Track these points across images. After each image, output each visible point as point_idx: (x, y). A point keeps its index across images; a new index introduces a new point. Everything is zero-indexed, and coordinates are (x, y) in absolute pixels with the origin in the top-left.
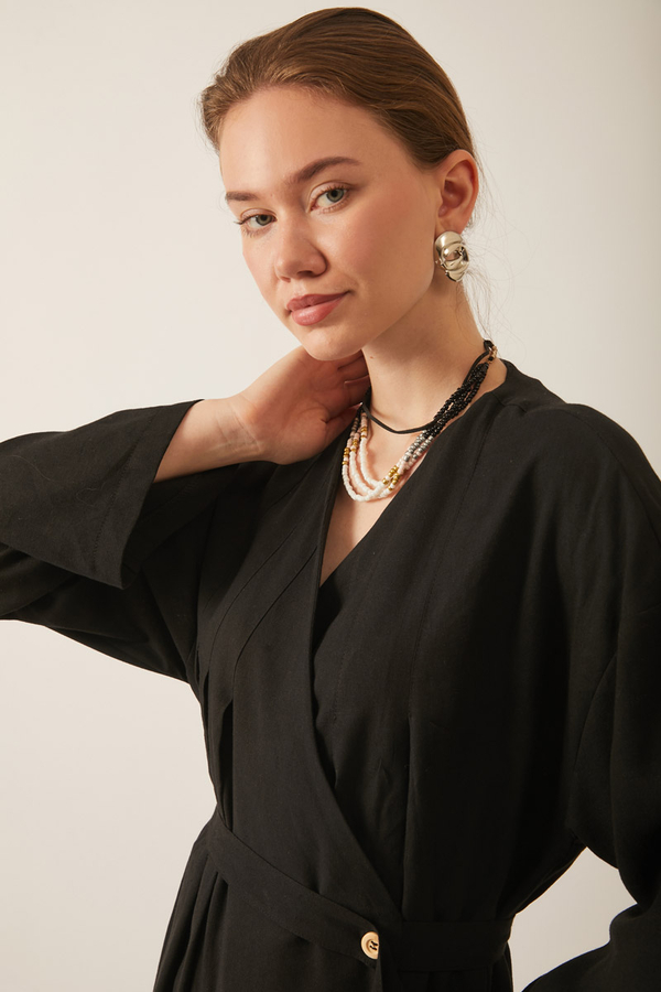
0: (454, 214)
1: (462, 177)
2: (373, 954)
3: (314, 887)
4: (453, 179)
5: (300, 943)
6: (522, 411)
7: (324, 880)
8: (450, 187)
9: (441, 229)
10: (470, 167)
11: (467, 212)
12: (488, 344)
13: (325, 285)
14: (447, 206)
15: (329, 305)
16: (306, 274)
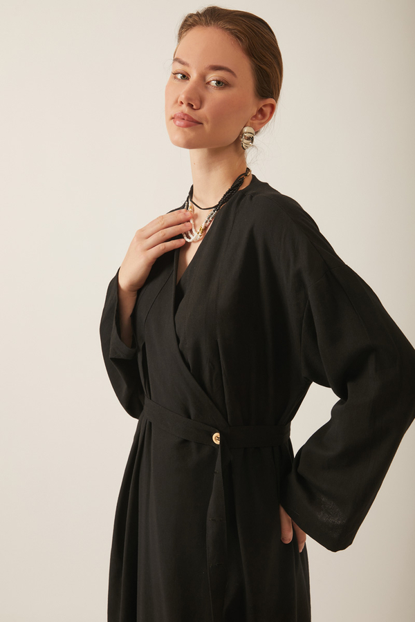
0: (256, 122)
1: (267, 110)
2: (218, 442)
3: (189, 417)
4: (264, 109)
5: (185, 442)
6: (252, 197)
7: (192, 412)
8: (261, 111)
9: (249, 124)
10: (273, 107)
11: (262, 124)
12: (248, 170)
13: (195, 115)
14: (255, 117)
15: (192, 123)
16: (190, 106)
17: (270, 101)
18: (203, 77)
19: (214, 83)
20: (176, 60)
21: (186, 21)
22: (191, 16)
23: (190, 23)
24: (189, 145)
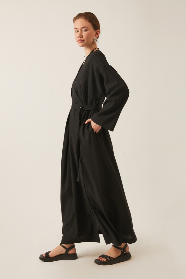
1: (98, 32)
8: (96, 33)
13: (82, 39)
14: (96, 35)
15: (82, 41)
16: (81, 37)
17: (98, 30)
18: (81, 30)
19: (84, 31)
20: (75, 28)
21: (74, 19)
22: (75, 18)
23: (75, 19)
24: (83, 46)
